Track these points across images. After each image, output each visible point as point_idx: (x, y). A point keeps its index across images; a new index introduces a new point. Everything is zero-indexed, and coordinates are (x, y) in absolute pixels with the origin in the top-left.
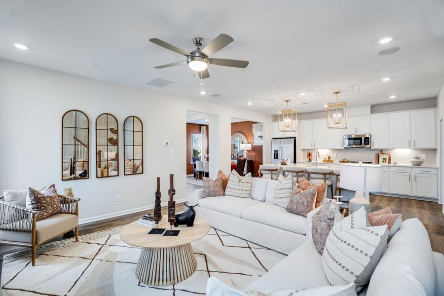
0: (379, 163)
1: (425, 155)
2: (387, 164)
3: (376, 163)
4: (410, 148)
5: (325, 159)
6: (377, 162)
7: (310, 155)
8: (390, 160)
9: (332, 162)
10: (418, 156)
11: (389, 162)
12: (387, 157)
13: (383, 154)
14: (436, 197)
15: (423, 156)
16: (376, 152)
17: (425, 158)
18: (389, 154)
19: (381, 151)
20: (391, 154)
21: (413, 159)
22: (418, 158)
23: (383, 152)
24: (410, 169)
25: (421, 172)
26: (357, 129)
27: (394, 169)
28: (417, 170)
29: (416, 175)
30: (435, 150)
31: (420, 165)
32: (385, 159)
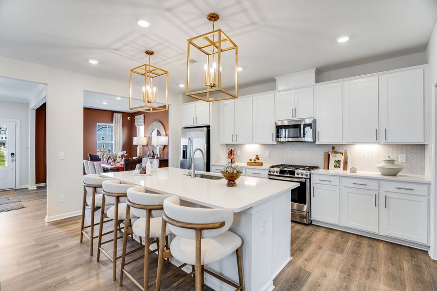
0: (328, 169)
1: (404, 155)
2: (340, 171)
3: (324, 169)
4: (378, 143)
5: (251, 160)
6: (326, 166)
7: (231, 153)
8: (346, 163)
9: (261, 164)
10: (392, 158)
11: (345, 168)
12: (341, 158)
13: (336, 152)
14: (425, 242)
15: (401, 158)
16: (325, 150)
17: (404, 161)
18: (346, 153)
19: (333, 148)
20: (348, 154)
21: (383, 164)
22: (392, 162)
23: (337, 149)
24: (376, 184)
25: (397, 190)
26: (294, 111)
27: (349, 182)
28: (390, 187)
29: (388, 195)
30: (422, 147)
31: (395, 175)
32: (339, 162)
